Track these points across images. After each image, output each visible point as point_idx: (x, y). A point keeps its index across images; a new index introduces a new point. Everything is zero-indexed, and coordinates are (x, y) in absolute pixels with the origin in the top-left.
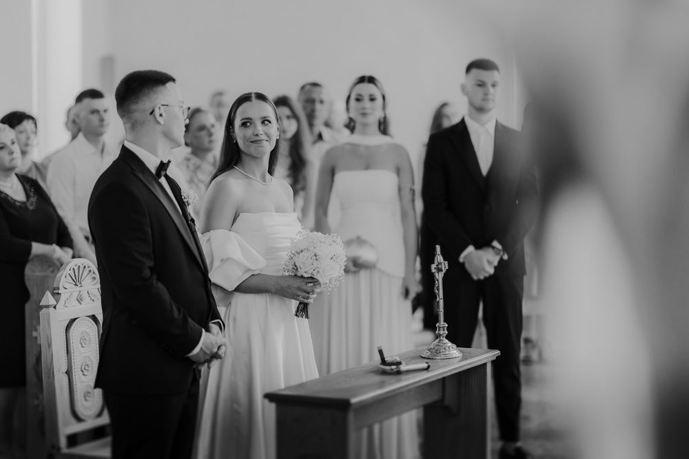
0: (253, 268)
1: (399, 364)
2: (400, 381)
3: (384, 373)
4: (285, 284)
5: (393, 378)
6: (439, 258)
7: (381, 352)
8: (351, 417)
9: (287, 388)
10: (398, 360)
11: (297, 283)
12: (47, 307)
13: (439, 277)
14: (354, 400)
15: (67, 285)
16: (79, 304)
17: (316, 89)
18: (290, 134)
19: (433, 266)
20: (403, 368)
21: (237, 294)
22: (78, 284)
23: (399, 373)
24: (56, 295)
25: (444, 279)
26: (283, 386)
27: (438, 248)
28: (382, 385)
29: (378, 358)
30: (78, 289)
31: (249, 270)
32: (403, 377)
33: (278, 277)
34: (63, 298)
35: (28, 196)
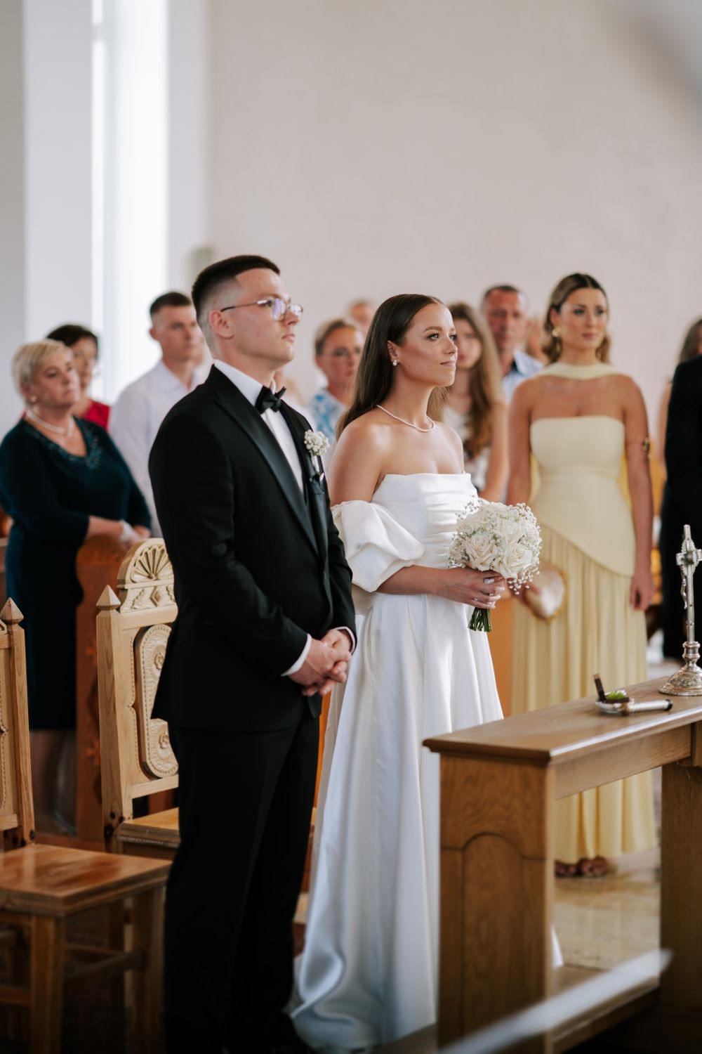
0: (405, 557)
1: (625, 700)
2: (626, 725)
3: (603, 713)
4: (451, 581)
5: (617, 721)
6: (689, 544)
7: (598, 683)
8: (551, 775)
9: (455, 733)
10: (624, 693)
11: (469, 579)
12: (108, 608)
13: (689, 572)
14: (555, 753)
15: (136, 577)
16: (152, 605)
17: (508, 296)
18: (469, 362)
19: (679, 557)
20: (632, 706)
21: (381, 596)
22: (153, 575)
23: (625, 714)
24: (121, 592)
25: (695, 576)
26: (450, 730)
27: (687, 528)
28: (599, 731)
29: (593, 692)
30: (152, 583)
31: (398, 560)
32: (631, 720)
33: (441, 571)
34: (131, 596)
35: (88, 449)
